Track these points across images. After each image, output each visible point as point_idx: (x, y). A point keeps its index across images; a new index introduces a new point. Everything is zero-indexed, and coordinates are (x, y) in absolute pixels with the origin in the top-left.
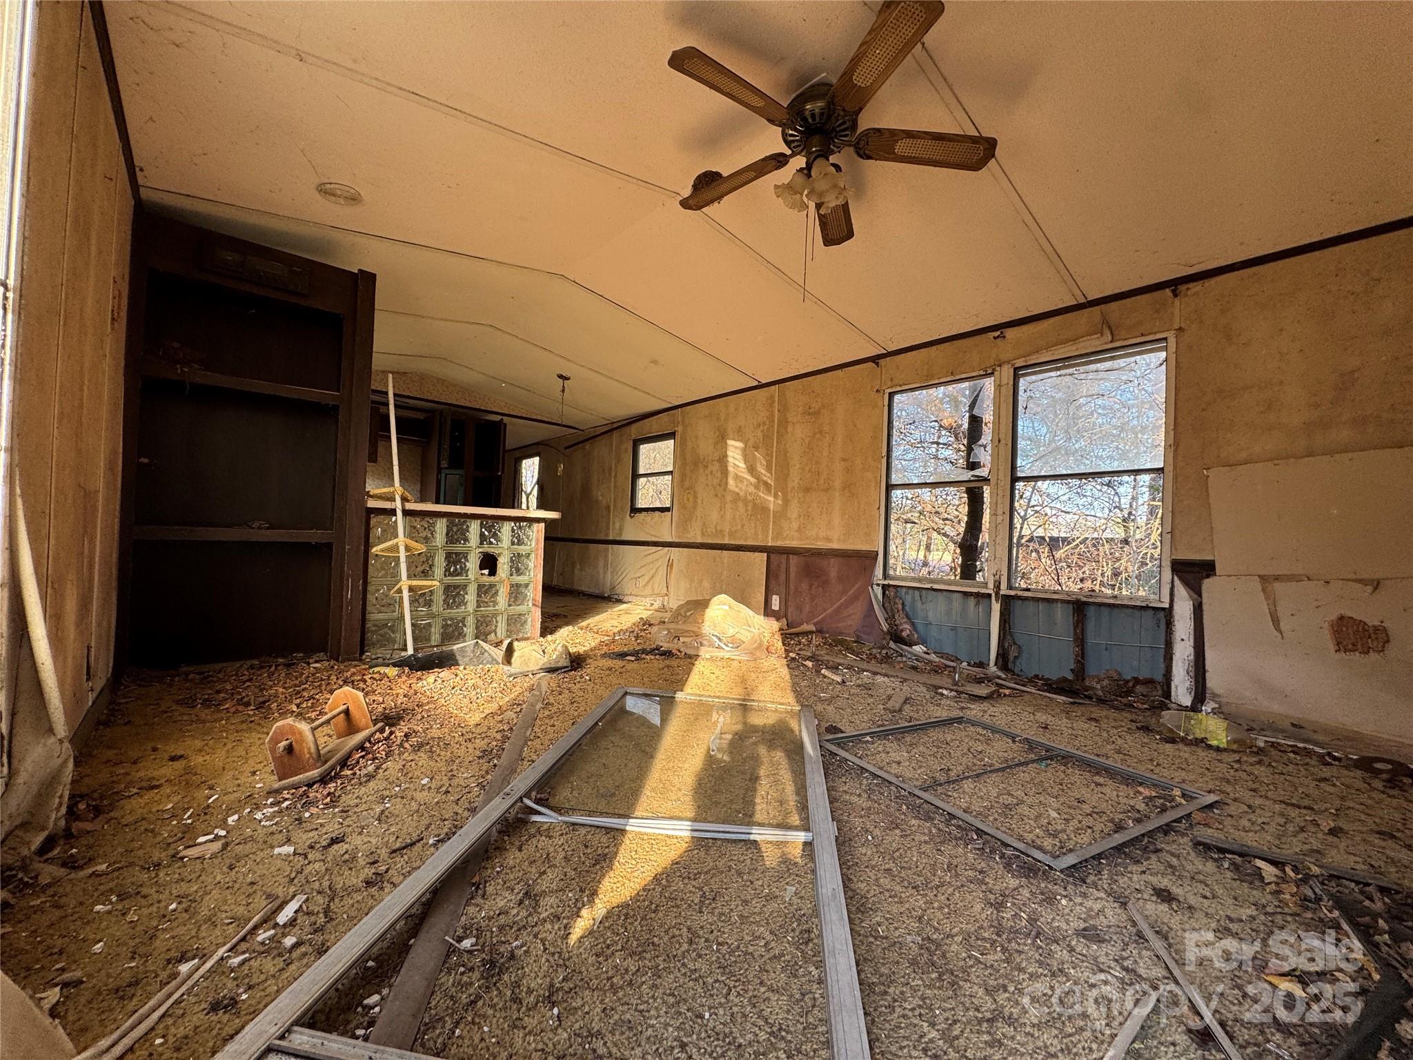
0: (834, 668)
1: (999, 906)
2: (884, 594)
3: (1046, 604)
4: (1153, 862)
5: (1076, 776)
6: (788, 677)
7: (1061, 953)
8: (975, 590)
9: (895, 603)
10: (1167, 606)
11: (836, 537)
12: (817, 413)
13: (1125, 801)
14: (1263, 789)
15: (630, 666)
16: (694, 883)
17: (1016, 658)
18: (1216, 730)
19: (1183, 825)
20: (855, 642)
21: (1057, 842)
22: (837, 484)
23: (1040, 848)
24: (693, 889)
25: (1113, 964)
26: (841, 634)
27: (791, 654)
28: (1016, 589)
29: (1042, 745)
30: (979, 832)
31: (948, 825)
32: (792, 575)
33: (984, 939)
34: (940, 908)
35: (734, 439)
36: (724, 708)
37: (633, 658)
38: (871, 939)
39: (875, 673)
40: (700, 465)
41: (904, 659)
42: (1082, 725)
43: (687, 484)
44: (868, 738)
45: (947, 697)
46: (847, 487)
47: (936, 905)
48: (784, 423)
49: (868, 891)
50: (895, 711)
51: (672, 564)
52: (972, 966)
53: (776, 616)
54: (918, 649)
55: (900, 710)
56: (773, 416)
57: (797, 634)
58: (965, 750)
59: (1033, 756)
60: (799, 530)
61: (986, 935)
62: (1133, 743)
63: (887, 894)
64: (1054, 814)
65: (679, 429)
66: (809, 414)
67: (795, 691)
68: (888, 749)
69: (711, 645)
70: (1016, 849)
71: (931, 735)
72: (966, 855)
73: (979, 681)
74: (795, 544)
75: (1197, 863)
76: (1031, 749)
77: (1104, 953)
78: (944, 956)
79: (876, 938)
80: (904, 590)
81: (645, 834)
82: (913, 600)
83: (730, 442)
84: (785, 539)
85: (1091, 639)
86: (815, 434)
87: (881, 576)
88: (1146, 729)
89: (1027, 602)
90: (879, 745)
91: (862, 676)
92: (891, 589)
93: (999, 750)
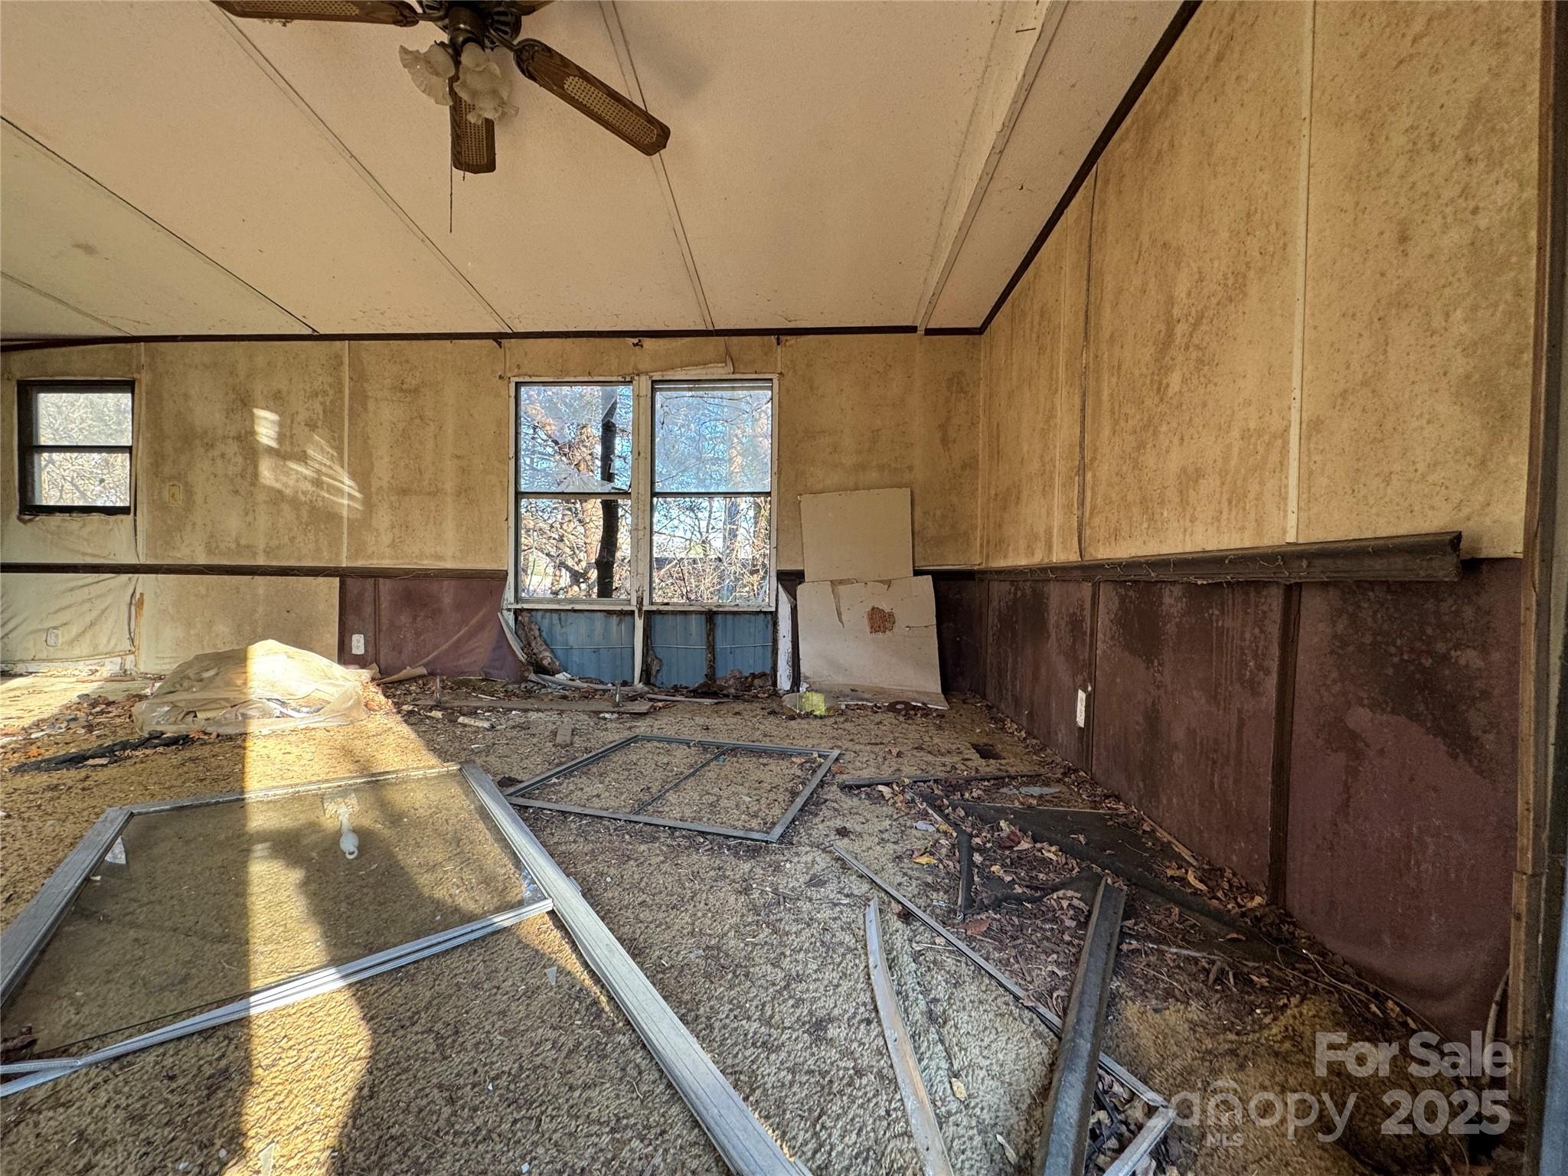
0: (473, 713)
1: (746, 891)
2: (516, 619)
3: (682, 617)
4: (825, 812)
5: (748, 763)
6: (413, 736)
7: (806, 906)
8: (618, 608)
9: (531, 629)
10: (774, 609)
11: (450, 554)
12: (416, 391)
13: (787, 772)
14: (855, 737)
15: (102, 775)
16: (415, 1029)
17: (658, 671)
18: (817, 703)
19: (829, 778)
20: (483, 680)
21: (760, 821)
22: (449, 486)
23: (752, 830)
24: (420, 1037)
25: (839, 896)
26: (462, 673)
27: (405, 707)
28: (657, 604)
29: (710, 744)
30: (702, 833)
31: (674, 839)
32: (384, 604)
33: (749, 924)
34: (704, 915)
35: (267, 408)
36: (343, 792)
37: (103, 761)
38: (660, 976)
39: (526, 711)
40: (198, 442)
41: (550, 690)
42: (731, 720)
43: (167, 470)
44: (554, 780)
45: (611, 720)
46: (463, 491)
47: (700, 914)
48: (360, 397)
49: (634, 932)
50: (567, 746)
51: (141, 602)
52: (752, 951)
53: (361, 662)
54: (562, 677)
55: (572, 744)
56: (340, 383)
57: (400, 682)
58: (654, 766)
59: (708, 756)
60: (393, 545)
61: (750, 920)
62: (770, 724)
63: (653, 926)
64: (747, 799)
65: (144, 379)
66: (401, 390)
67: (434, 750)
68: (579, 786)
69: (266, 714)
70: (735, 837)
71: (615, 760)
72: (701, 859)
73: (633, 699)
74: (386, 563)
75: (849, 802)
76: (705, 750)
77: (830, 891)
78: (727, 955)
79: (663, 972)
80: (540, 614)
81: (287, 1007)
82: (551, 624)
83: (260, 413)
84: (369, 557)
85: (720, 645)
86: (412, 419)
87: (512, 600)
88: (773, 713)
89: (666, 617)
90: (568, 786)
91: (511, 716)
92: (525, 614)
93: (681, 759)
